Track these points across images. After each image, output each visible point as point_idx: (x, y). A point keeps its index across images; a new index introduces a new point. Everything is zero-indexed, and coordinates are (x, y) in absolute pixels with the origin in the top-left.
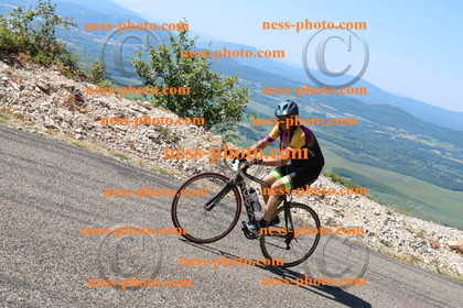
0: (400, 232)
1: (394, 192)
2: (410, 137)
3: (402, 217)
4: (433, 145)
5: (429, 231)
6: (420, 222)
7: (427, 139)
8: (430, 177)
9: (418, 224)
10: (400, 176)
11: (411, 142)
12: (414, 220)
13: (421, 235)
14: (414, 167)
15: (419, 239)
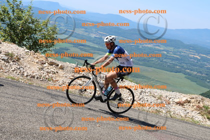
0: (149, 98)
1: (143, 77)
2: (150, 46)
3: (149, 90)
4: (162, 49)
5: (164, 96)
6: (159, 91)
7: (159, 46)
8: (162, 67)
9: (158, 92)
10: (147, 68)
11: (150, 49)
12: (155, 90)
13: (160, 98)
14: (153, 62)
15: (159, 100)
